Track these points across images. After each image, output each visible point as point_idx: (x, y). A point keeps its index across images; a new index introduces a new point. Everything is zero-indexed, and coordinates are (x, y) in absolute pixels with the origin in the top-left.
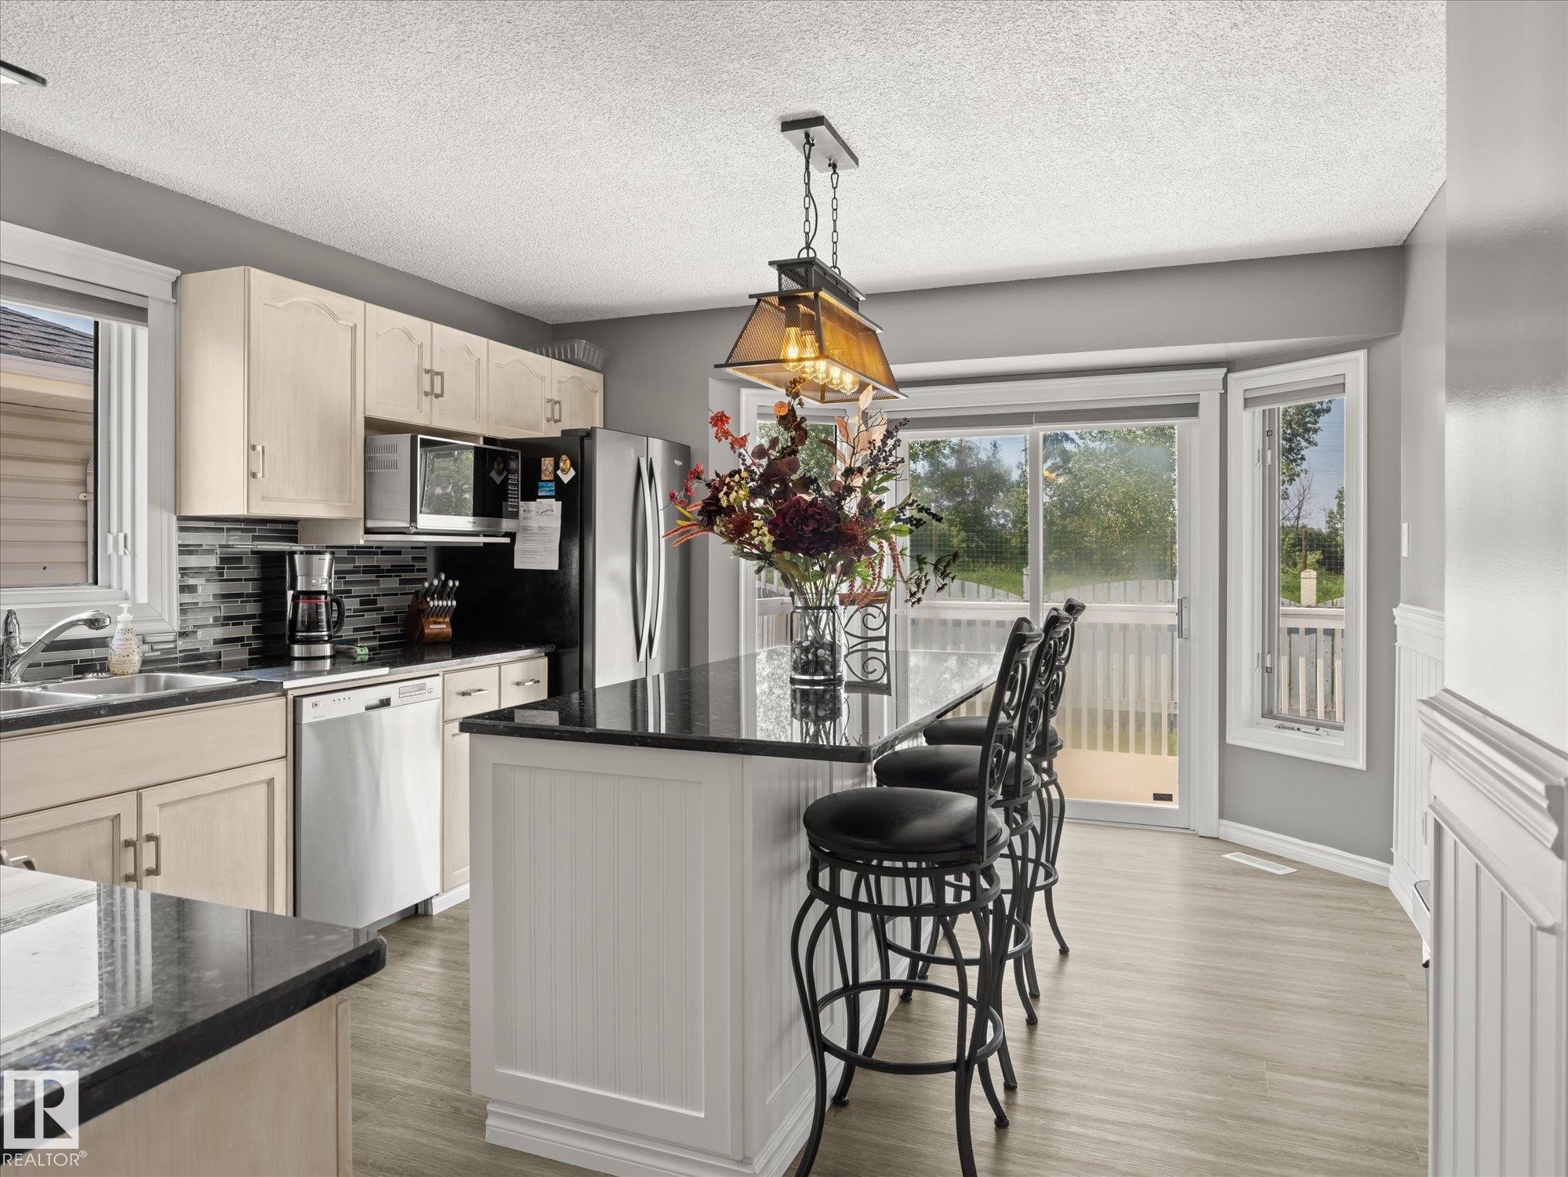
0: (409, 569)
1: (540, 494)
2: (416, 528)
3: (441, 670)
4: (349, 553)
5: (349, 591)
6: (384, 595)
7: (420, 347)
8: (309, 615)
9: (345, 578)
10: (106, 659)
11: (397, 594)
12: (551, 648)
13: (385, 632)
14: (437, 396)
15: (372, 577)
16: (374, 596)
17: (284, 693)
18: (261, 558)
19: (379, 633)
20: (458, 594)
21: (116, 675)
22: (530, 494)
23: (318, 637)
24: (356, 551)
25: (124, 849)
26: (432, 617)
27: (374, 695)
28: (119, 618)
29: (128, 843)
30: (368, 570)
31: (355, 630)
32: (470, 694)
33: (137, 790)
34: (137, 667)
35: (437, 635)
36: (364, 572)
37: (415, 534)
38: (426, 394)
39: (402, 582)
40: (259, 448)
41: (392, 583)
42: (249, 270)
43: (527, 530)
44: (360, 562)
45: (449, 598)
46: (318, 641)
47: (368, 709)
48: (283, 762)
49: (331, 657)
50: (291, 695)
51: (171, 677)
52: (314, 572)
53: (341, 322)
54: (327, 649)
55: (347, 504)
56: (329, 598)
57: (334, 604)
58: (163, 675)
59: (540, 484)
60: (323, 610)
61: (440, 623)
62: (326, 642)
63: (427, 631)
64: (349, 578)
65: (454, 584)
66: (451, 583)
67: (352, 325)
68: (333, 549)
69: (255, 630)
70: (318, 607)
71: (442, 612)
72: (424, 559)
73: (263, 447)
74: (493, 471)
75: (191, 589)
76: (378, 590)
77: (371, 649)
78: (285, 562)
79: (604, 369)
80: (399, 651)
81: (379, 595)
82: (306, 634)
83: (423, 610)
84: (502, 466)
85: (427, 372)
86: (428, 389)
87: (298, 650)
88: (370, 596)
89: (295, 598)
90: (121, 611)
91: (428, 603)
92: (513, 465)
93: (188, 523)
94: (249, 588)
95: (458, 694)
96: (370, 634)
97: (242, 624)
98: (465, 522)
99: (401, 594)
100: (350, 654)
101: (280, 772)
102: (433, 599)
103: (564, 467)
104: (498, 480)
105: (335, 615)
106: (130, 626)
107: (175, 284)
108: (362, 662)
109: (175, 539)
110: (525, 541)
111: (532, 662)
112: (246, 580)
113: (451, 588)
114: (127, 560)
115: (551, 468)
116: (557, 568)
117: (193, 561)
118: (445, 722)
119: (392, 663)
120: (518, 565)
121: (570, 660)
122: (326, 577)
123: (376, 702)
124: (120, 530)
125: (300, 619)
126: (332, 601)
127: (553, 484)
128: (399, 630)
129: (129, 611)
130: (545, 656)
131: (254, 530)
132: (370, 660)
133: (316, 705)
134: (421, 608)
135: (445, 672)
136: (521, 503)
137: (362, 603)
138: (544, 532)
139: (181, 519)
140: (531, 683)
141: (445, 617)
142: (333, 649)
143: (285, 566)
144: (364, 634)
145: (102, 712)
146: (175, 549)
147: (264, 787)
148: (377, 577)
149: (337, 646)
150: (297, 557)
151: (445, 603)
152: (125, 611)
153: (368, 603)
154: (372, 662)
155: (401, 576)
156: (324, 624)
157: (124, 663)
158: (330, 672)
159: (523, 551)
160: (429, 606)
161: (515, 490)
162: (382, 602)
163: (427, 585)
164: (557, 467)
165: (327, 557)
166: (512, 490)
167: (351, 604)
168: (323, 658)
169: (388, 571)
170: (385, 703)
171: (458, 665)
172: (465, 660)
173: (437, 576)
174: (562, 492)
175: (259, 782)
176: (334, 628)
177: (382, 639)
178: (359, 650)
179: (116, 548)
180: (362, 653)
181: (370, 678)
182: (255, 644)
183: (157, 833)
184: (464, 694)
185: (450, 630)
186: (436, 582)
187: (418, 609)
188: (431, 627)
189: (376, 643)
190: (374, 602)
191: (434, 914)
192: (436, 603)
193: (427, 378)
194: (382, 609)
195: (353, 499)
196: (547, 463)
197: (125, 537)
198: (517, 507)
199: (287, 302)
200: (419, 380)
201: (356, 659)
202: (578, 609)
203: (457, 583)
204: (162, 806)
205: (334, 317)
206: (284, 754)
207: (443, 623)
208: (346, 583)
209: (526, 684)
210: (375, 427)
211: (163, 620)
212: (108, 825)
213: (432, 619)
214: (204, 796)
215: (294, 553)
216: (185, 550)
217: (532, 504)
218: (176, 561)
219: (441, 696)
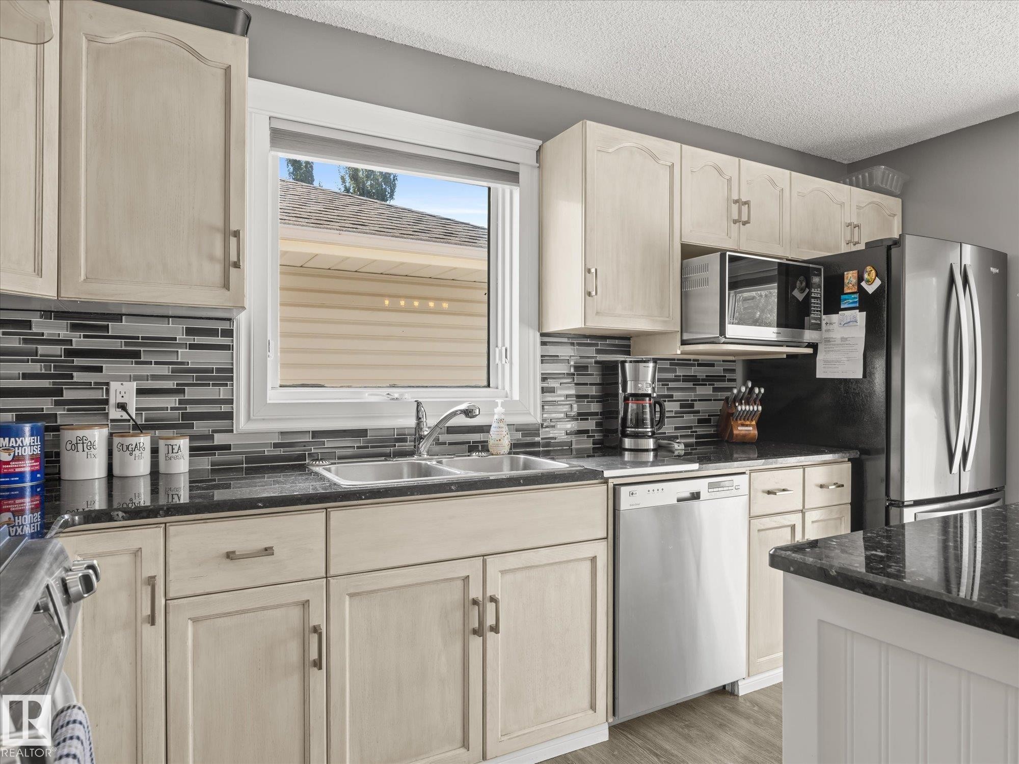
0: (721, 378)
1: (842, 307)
2: (725, 337)
3: (748, 468)
4: (671, 364)
5: (672, 396)
6: (699, 400)
7: (729, 181)
8: (637, 414)
9: (668, 385)
10: (487, 442)
11: (710, 400)
12: (855, 454)
13: (701, 431)
14: (745, 223)
15: (690, 385)
16: (692, 400)
17: (606, 481)
18: (602, 367)
19: (696, 432)
20: (763, 401)
21: (492, 455)
22: (833, 307)
23: (643, 433)
24: (675, 363)
25: (472, 606)
26: (740, 420)
27: (685, 488)
28: (496, 410)
29: (475, 602)
30: (687, 379)
31: (676, 428)
32: (775, 494)
33: (483, 556)
34: (506, 449)
35: (744, 436)
36: (684, 381)
37: (724, 343)
38: (735, 222)
39: (715, 389)
40: (593, 270)
41: (705, 391)
42: (586, 123)
43: (829, 341)
44: (680, 372)
45: (755, 404)
46: (643, 436)
47: (679, 500)
48: (604, 543)
49: (653, 450)
50: (611, 482)
51: (528, 459)
52: (640, 379)
53: (661, 162)
54: (650, 443)
55: (668, 319)
56: (652, 401)
57: (657, 406)
58: (522, 456)
59: (843, 297)
60: (648, 410)
61: (747, 426)
62: (650, 437)
63: (735, 432)
64: (671, 385)
65: (760, 391)
66: (757, 390)
67: (670, 164)
68: (655, 361)
69: (598, 424)
70: (644, 407)
71: (748, 415)
72: (733, 371)
73: (596, 270)
74: (796, 289)
75: (552, 390)
76: (695, 396)
77: (686, 445)
78: (618, 370)
79: (903, 194)
80: (711, 448)
81: (696, 400)
82: (633, 430)
83: (732, 414)
84: (804, 284)
85: (736, 202)
86: (736, 218)
87: (628, 443)
88: (688, 400)
89: (626, 399)
90: (496, 405)
91: (736, 407)
92: (816, 280)
93: (547, 338)
94: (593, 391)
95: (764, 492)
96: (689, 432)
97: (587, 419)
98: (770, 333)
99: (714, 400)
100: (670, 449)
101: (601, 551)
102: (741, 404)
103: (869, 278)
104: (800, 296)
105: (658, 415)
106: (503, 417)
107: (539, 152)
108: (679, 456)
109: (539, 350)
110: (827, 352)
111: (835, 466)
112: (591, 384)
113: (757, 395)
114: (507, 367)
115: (854, 281)
116: (861, 376)
117: (551, 368)
118: (751, 517)
119: (703, 459)
120: (820, 374)
121: (875, 467)
122: (650, 382)
123: (687, 495)
124: (503, 345)
125: (629, 417)
126: (655, 403)
127: (857, 296)
128: (712, 431)
129: (503, 405)
130: (848, 461)
131: (597, 345)
132: (686, 454)
133: (632, 494)
134: (730, 411)
135: (752, 471)
136: (824, 317)
137: (682, 406)
138: (847, 342)
139: (543, 335)
140: (834, 487)
141: (752, 420)
142: (655, 443)
143: (618, 374)
144: (683, 432)
145: (453, 488)
146: (539, 359)
147: (588, 564)
148: (694, 385)
149: (661, 441)
150: (627, 365)
151: (751, 408)
152: (500, 405)
153: (687, 406)
154: (686, 458)
155: (714, 385)
156: (648, 422)
157: (497, 446)
158: (654, 464)
159: (825, 361)
160: (738, 411)
161: (817, 304)
162: (698, 406)
163: (735, 391)
164: (860, 279)
165: (651, 365)
166: (814, 303)
167: (671, 407)
168: (647, 450)
169: (703, 380)
170: (696, 496)
171: (763, 465)
172: (770, 460)
173: (745, 384)
174: (867, 302)
175: (585, 559)
176: (656, 426)
177: (698, 437)
178: (676, 446)
179: (501, 359)
180: (679, 448)
181: (681, 472)
182: (598, 436)
183: (499, 597)
184: (769, 493)
185: (756, 432)
186: (743, 389)
187: (728, 413)
188: (740, 428)
189: (693, 440)
190: (692, 406)
191: (740, 695)
192: (744, 408)
193: (735, 207)
194: (698, 412)
195: (671, 314)
196: (850, 277)
197: (506, 350)
198: (820, 319)
199: (617, 147)
200: (728, 210)
201: (674, 453)
202: (884, 417)
203: (763, 390)
204: (503, 572)
205: (655, 158)
206: (605, 536)
207: (750, 426)
208: (669, 389)
209: (830, 487)
210: (689, 252)
211: (530, 414)
212: (460, 584)
213: (739, 422)
214: (537, 566)
215: (625, 362)
216: (544, 359)
217: (834, 318)
218: (538, 369)
219: (747, 493)
